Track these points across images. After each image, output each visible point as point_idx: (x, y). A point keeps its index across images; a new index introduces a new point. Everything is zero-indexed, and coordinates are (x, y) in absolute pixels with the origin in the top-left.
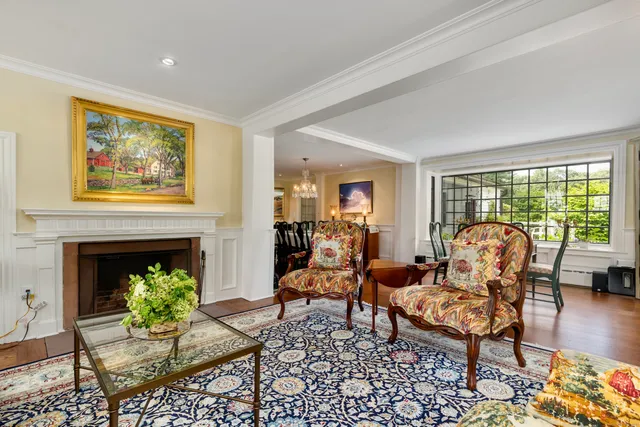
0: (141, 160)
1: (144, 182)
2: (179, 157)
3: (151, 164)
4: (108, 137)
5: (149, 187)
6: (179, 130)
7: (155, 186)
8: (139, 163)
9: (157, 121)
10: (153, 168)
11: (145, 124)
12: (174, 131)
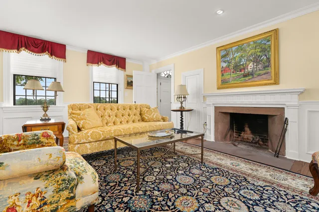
0: (243, 65)
1: (245, 76)
2: (266, 56)
3: (248, 65)
4: (228, 59)
5: (247, 78)
6: (265, 39)
7: (251, 77)
8: (242, 67)
9: (251, 40)
10: (249, 67)
11: (245, 45)
12: (262, 41)
